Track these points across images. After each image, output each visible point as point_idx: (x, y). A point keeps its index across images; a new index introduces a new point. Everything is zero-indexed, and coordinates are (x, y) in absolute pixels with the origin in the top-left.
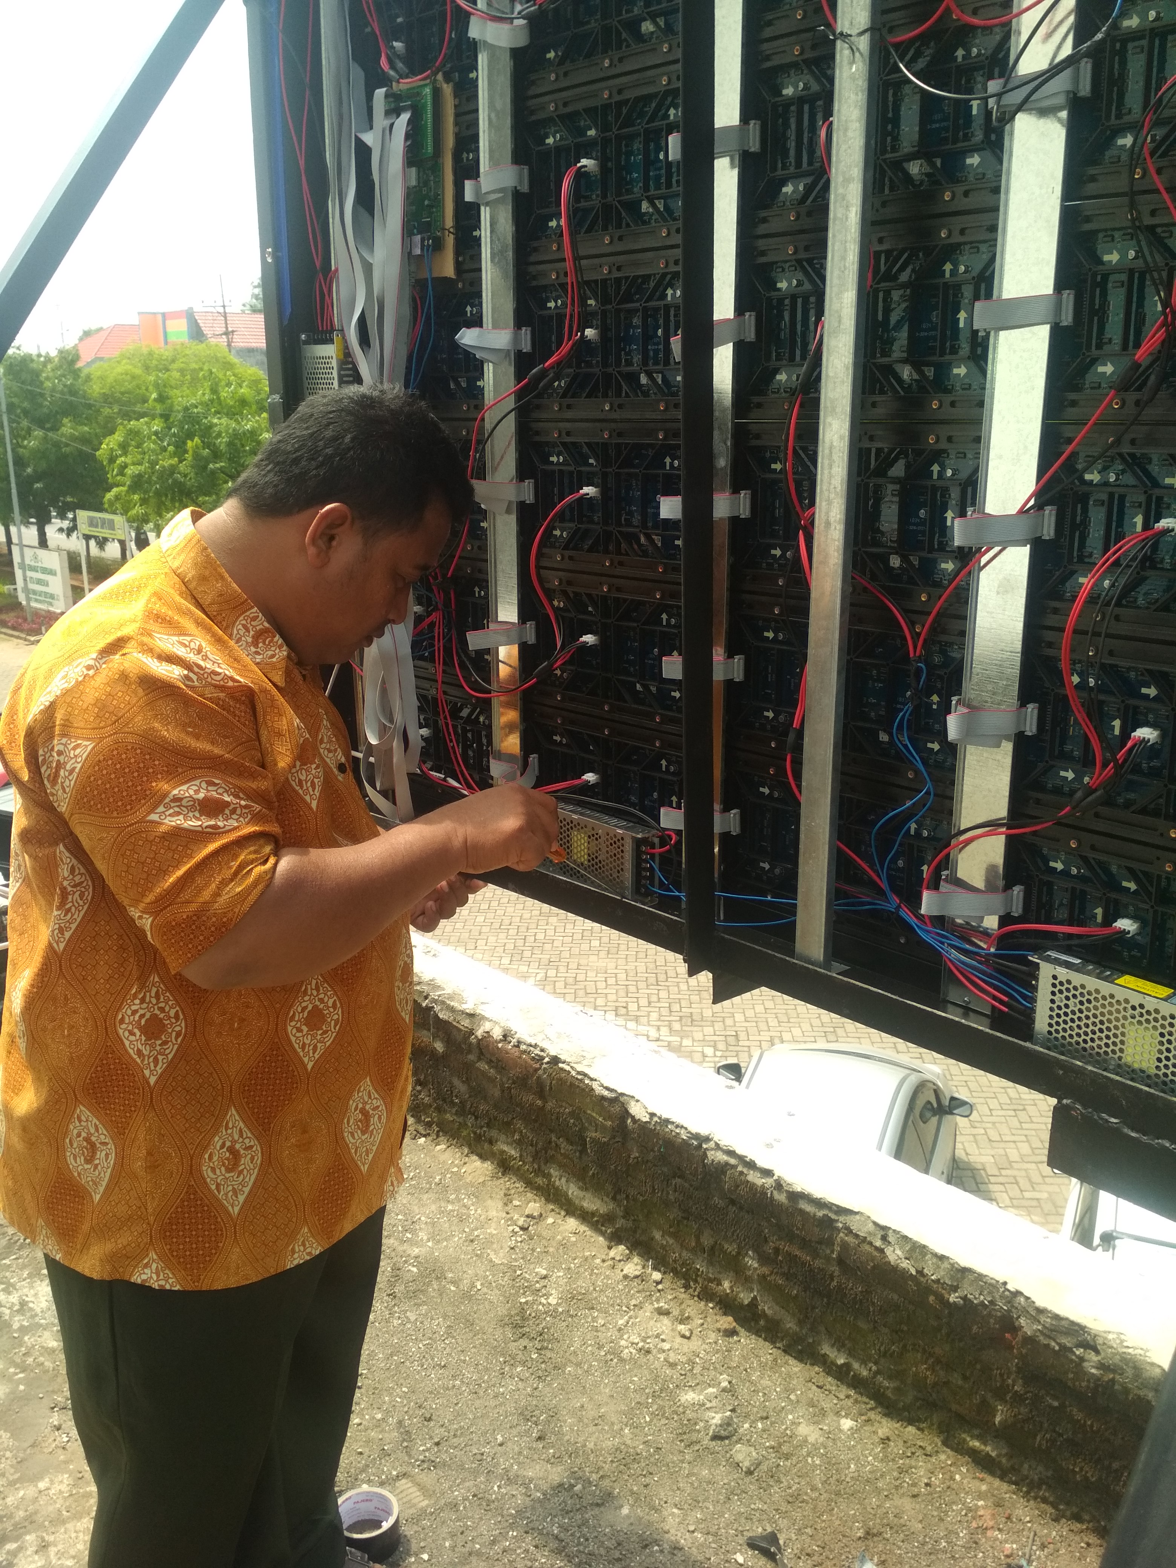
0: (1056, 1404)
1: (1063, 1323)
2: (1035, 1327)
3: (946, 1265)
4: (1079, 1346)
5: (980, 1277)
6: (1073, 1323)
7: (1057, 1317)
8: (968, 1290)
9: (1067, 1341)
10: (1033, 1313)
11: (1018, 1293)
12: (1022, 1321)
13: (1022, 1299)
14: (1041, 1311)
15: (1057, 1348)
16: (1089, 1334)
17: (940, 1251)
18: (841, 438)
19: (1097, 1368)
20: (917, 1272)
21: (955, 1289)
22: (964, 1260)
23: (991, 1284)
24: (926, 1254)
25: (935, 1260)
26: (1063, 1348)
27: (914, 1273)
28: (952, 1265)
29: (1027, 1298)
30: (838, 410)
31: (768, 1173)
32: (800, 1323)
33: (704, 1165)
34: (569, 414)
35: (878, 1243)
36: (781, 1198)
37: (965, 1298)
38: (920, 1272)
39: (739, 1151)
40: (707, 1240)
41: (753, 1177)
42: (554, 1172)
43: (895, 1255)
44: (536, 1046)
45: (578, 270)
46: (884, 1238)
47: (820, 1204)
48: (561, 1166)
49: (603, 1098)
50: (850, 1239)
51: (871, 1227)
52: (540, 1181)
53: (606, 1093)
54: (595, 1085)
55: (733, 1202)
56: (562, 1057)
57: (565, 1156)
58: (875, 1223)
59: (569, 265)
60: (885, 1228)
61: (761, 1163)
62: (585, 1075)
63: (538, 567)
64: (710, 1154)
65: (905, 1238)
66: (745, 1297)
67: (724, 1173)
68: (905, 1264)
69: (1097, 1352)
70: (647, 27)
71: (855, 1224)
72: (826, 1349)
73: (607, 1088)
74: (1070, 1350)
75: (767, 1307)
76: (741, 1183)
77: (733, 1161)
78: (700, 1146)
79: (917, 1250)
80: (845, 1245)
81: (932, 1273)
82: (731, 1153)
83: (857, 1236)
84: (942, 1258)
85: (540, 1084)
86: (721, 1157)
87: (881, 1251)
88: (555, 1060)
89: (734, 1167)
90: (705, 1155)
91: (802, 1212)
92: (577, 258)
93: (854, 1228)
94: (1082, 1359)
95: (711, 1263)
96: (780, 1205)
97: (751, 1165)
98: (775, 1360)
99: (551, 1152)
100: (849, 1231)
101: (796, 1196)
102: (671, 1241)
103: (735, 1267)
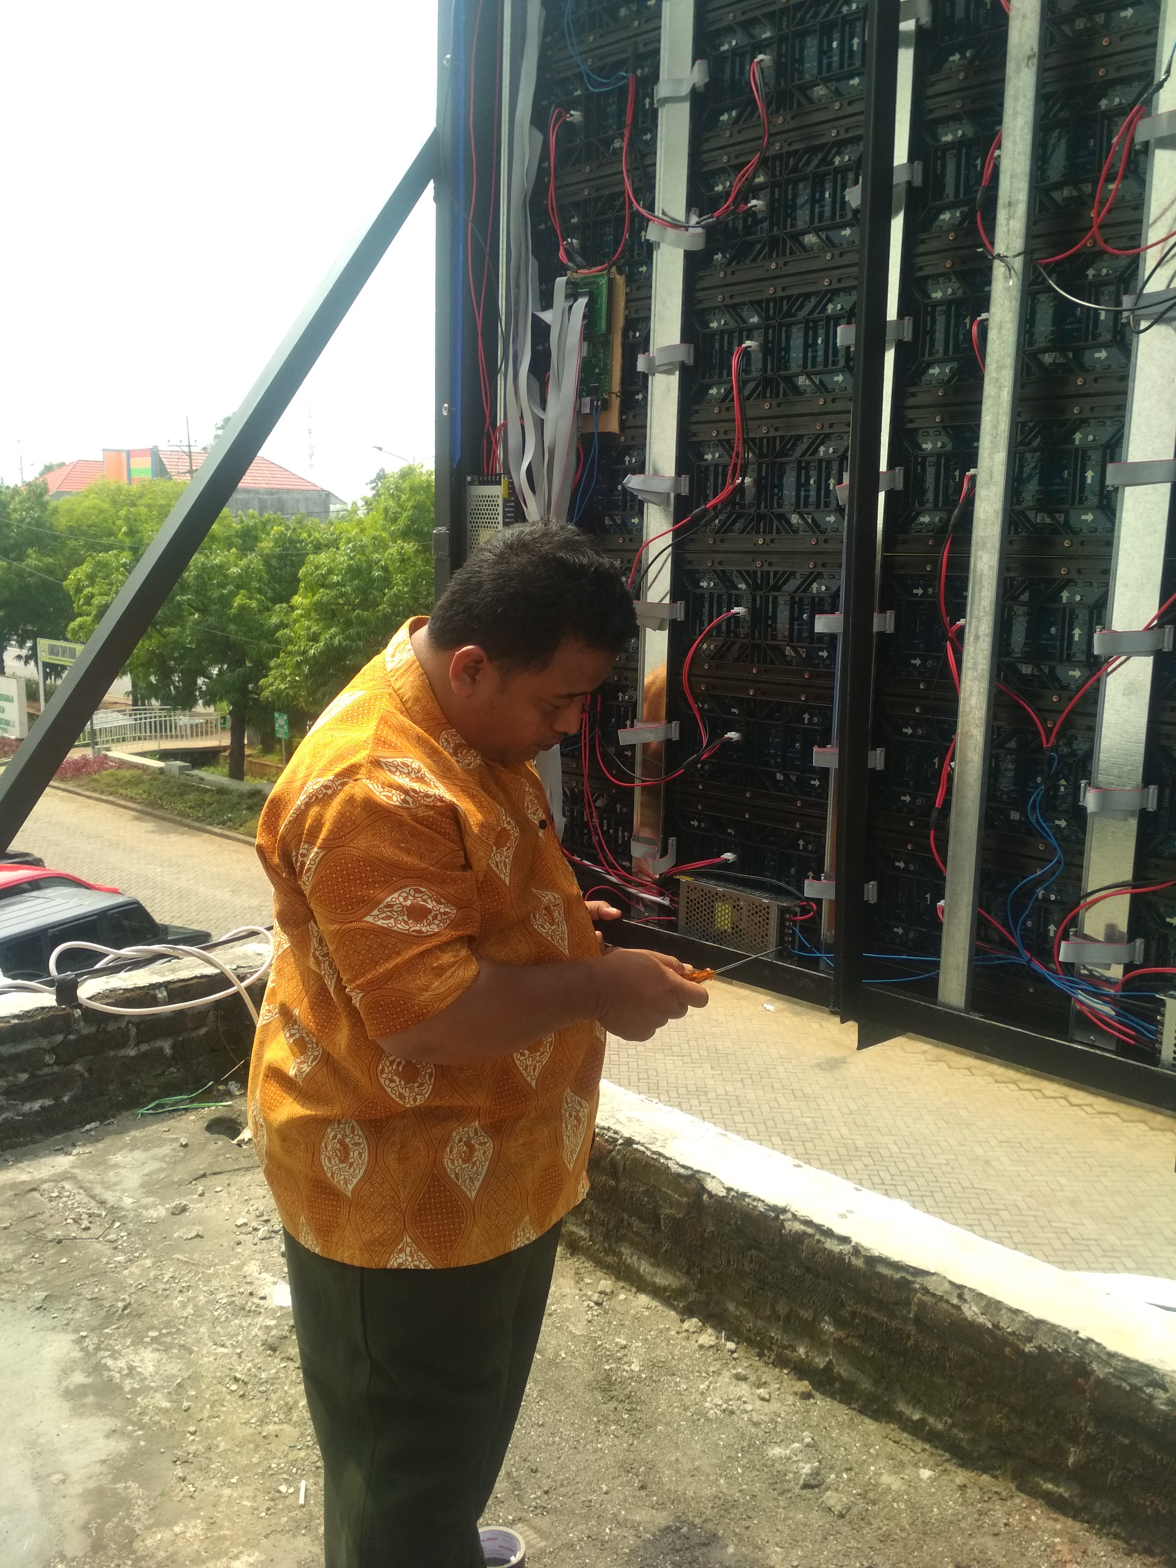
0: (1127, 1441)
1: (1133, 1365)
2: (1107, 1370)
3: (1020, 1318)
4: (1148, 1385)
5: (1054, 1327)
6: (1142, 1365)
7: (1127, 1360)
8: (1042, 1340)
9: (1137, 1381)
10: (1105, 1358)
11: (1090, 1341)
12: (1094, 1366)
13: (1094, 1346)
14: (1112, 1355)
15: (1128, 1388)
16: (1158, 1374)
17: (1015, 1305)
18: (991, 568)
19: (1166, 1404)
20: (993, 1325)
21: (1030, 1340)
22: (1037, 1313)
23: (1064, 1334)
24: (1001, 1309)
25: (1009, 1314)
26: (1134, 1388)
27: (990, 1326)
28: (1027, 1318)
29: (1098, 1345)
30: (989, 545)
31: (845, 1240)
32: (876, 1383)
33: (781, 1235)
34: (724, 546)
35: (955, 1301)
36: (859, 1263)
37: (1040, 1348)
38: (996, 1326)
39: (817, 1220)
40: (782, 1308)
41: (831, 1245)
42: (625, 1250)
43: (971, 1311)
44: (609, 1129)
45: (745, 429)
46: (960, 1296)
47: (897, 1266)
48: (633, 1244)
49: (679, 1175)
50: (927, 1299)
51: (947, 1286)
52: (610, 1259)
53: (682, 1171)
54: (671, 1164)
55: (809, 1270)
56: (636, 1139)
57: (637, 1234)
58: (951, 1283)
59: (738, 424)
60: (961, 1287)
61: (839, 1230)
62: (660, 1154)
63: (689, 675)
64: (788, 1225)
65: (981, 1296)
66: (821, 1362)
67: (802, 1242)
68: (981, 1319)
69: (1165, 1390)
70: (810, 239)
71: (931, 1284)
72: (902, 1407)
73: (683, 1167)
74: (1141, 1389)
75: (843, 1370)
76: (819, 1250)
77: (810, 1231)
78: (777, 1217)
79: (992, 1305)
80: (922, 1305)
81: (1007, 1325)
82: (809, 1223)
83: (934, 1295)
84: (1016, 1312)
85: (613, 1164)
86: (798, 1227)
87: (958, 1308)
88: (629, 1142)
89: (811, 1236)
90: (782, 1226)
91: (879, 1275)
92: (744, 419)
93: (931, 1288)
94: (1152, 1397)
95: (785, 1331)
96: (857, 1270)
97: (829, 1233)
98: (852, 1419)
99: (622, 1231)
100: (926, 1291)
101: (873, 1261)
102: (745, 1311)
103: (811, 1333)
